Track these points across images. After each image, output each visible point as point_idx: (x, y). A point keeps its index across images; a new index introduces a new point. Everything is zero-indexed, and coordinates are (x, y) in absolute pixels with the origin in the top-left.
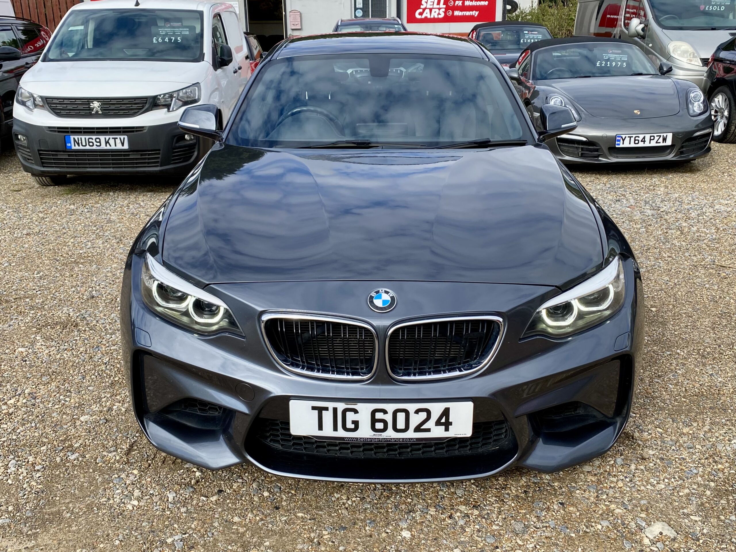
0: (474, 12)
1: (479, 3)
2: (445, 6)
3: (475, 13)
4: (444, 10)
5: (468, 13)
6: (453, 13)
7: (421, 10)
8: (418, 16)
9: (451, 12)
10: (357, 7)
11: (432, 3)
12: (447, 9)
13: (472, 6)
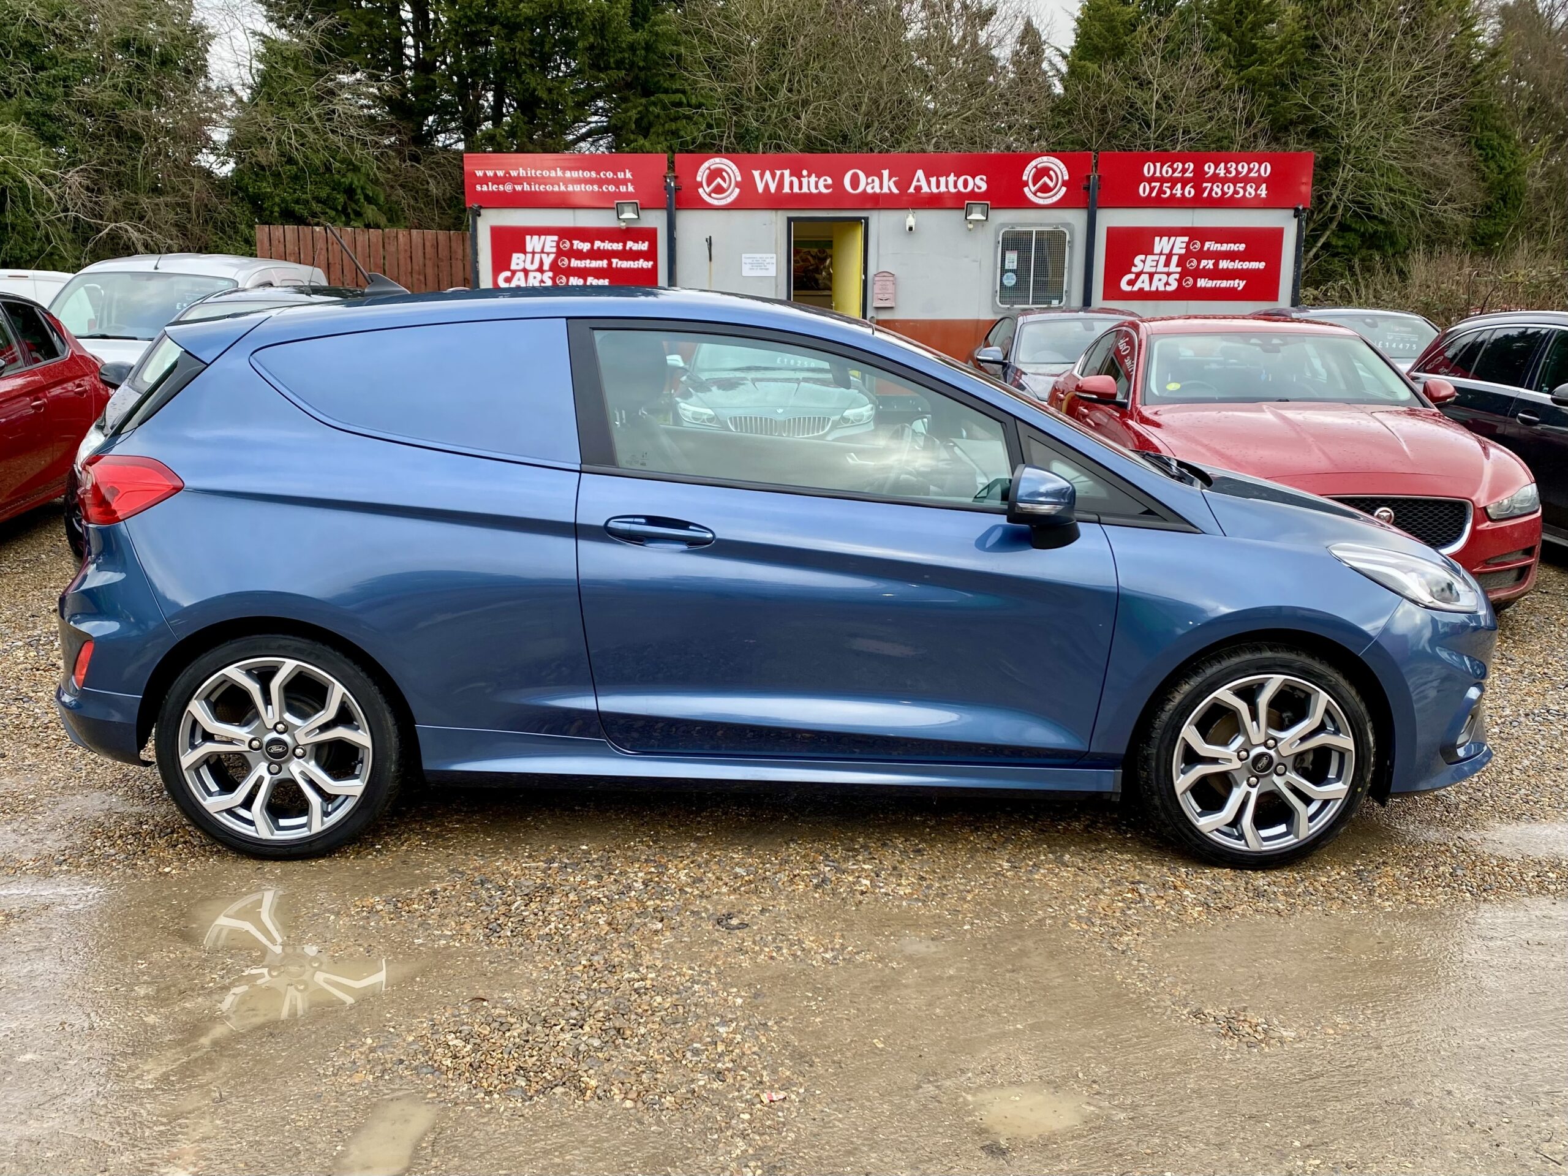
0: (1237, 281)
1: (1246, 265)
2: (1179, 269)
3: (1239, 284)
4: (1177, 276)
5: (1224, 284)
6: (1195, 282)
7: (1132, 276)
8: (1124, 286)
9: (1191, 281)
10: (1007, 267)
11: (1154, 264)
12: (1183, 275)
13: (1233, 270)
